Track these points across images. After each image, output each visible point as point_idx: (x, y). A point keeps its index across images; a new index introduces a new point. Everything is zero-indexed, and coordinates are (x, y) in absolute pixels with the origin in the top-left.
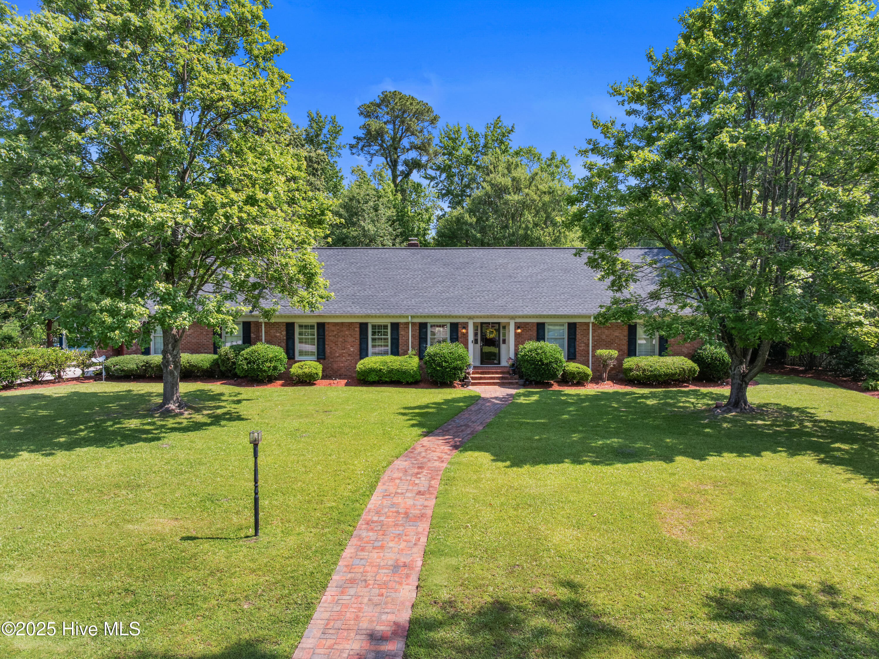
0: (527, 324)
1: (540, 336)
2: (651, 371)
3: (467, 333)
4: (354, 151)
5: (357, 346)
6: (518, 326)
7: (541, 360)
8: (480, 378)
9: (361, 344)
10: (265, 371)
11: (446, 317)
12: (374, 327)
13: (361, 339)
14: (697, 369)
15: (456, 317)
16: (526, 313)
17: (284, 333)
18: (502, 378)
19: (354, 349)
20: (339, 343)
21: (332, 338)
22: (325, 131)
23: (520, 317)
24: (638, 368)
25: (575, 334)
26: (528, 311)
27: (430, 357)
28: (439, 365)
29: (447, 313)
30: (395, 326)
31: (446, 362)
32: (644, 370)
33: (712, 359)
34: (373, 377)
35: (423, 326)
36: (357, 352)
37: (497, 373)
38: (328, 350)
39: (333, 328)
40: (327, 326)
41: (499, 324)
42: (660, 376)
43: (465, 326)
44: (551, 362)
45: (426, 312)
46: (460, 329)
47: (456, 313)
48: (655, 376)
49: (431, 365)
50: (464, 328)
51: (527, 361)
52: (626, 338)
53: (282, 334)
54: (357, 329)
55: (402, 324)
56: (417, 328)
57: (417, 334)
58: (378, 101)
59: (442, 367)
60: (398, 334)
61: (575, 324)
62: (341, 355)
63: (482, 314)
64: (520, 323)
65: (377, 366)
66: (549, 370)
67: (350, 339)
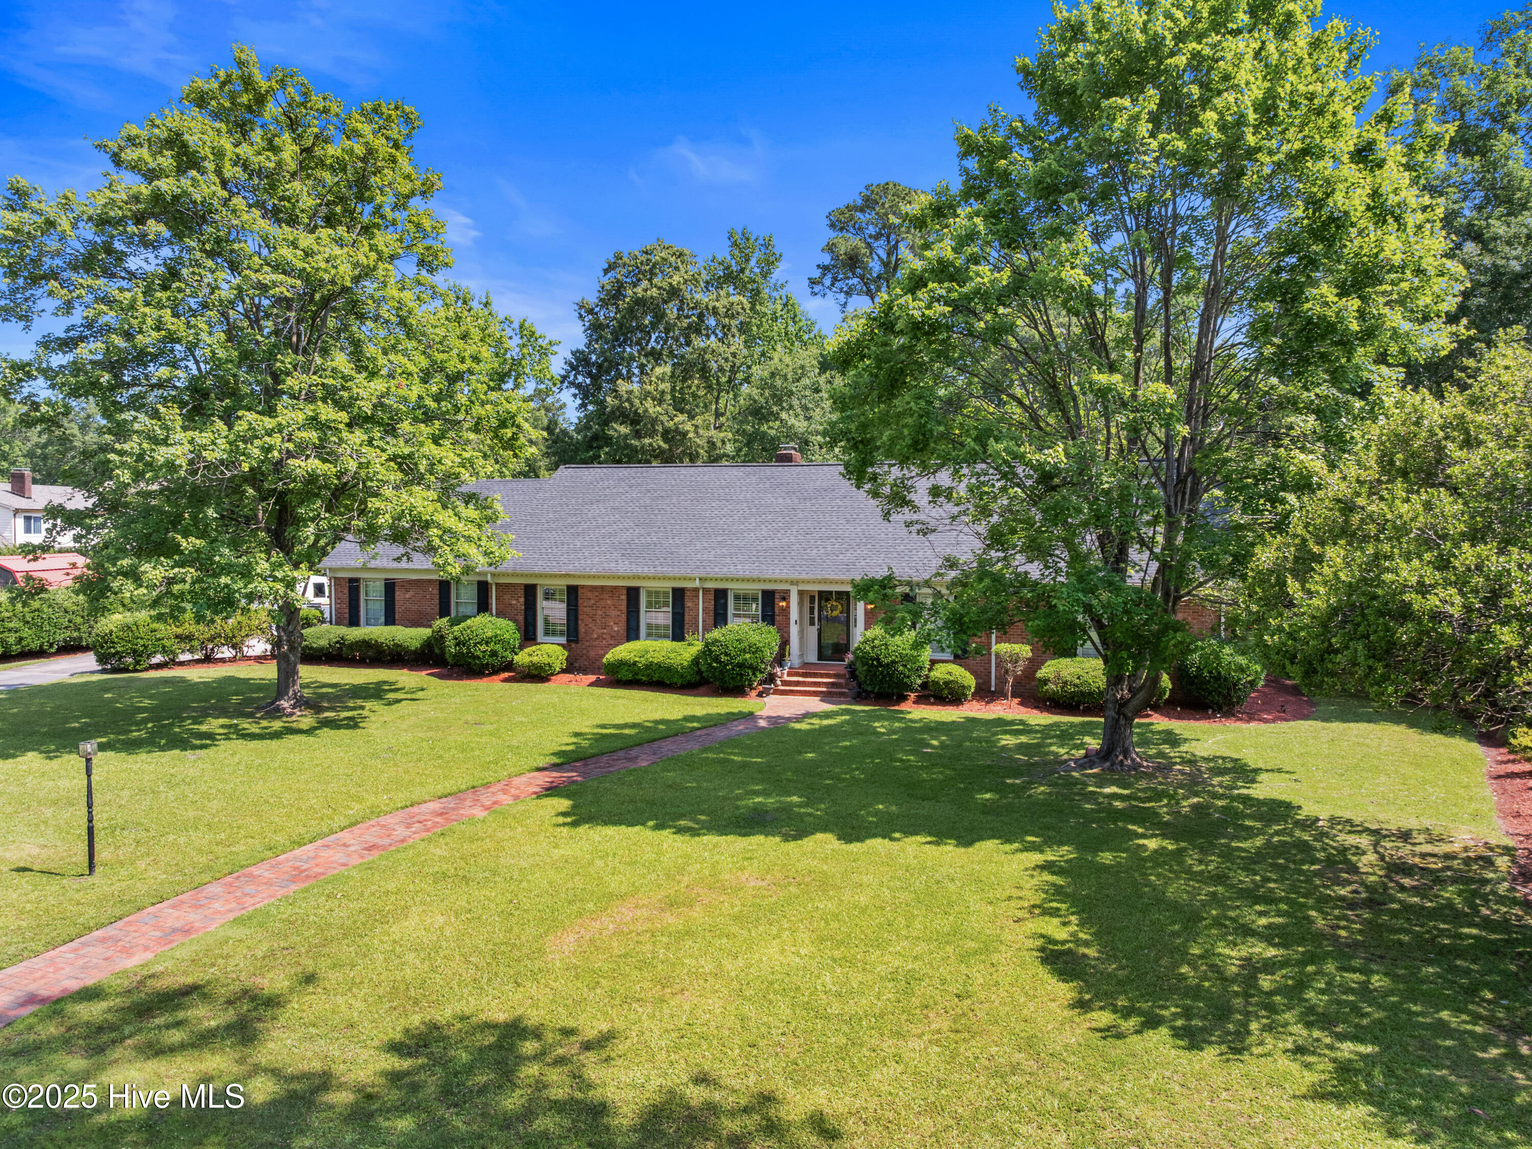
2: (1075, 685)
3: (788, 607)
4: (817, 288)
5: (623, 624)
7: (878, 659)
8: (798, 683)
9: (628, 621)
10: (478, 657)
11: (755, 580)
12: (649, 593)
13: (628, 613)
14: (1167, 685)
15: (771, 581)
17: (522, 600)
18: (832, 685)
19: (618, 628)
20: (598, 618)
21: (588, 610)
22: (753, 262)
24: (1059, 679)
28: (717, 659)
29: (755, 574)
30: (679, 594)
31: (726, 654)
32: (1065, 683)
34: (625, 675)
35: (720, 595)
36: (623, 632)
38: (582, 629)
39: (590, 595)
40: (580, 591)
41: (847, 594)
42: (1091, 694)
43: (785, 596)
44: (893, 662)
45: (725, 571)
46: (777, 601)
47: (771, 575)
48: (1082, 694)
50: (784, 599)
53: (519, 602)
54: (624, 597)
55: (689, 590)
56: (711, 597)
57: (712, 607)
58: (859, 202)
60: (683, 606)
62: (600, 637)
63: (811, 576)
66: (891, 676)
67: (614, 613)
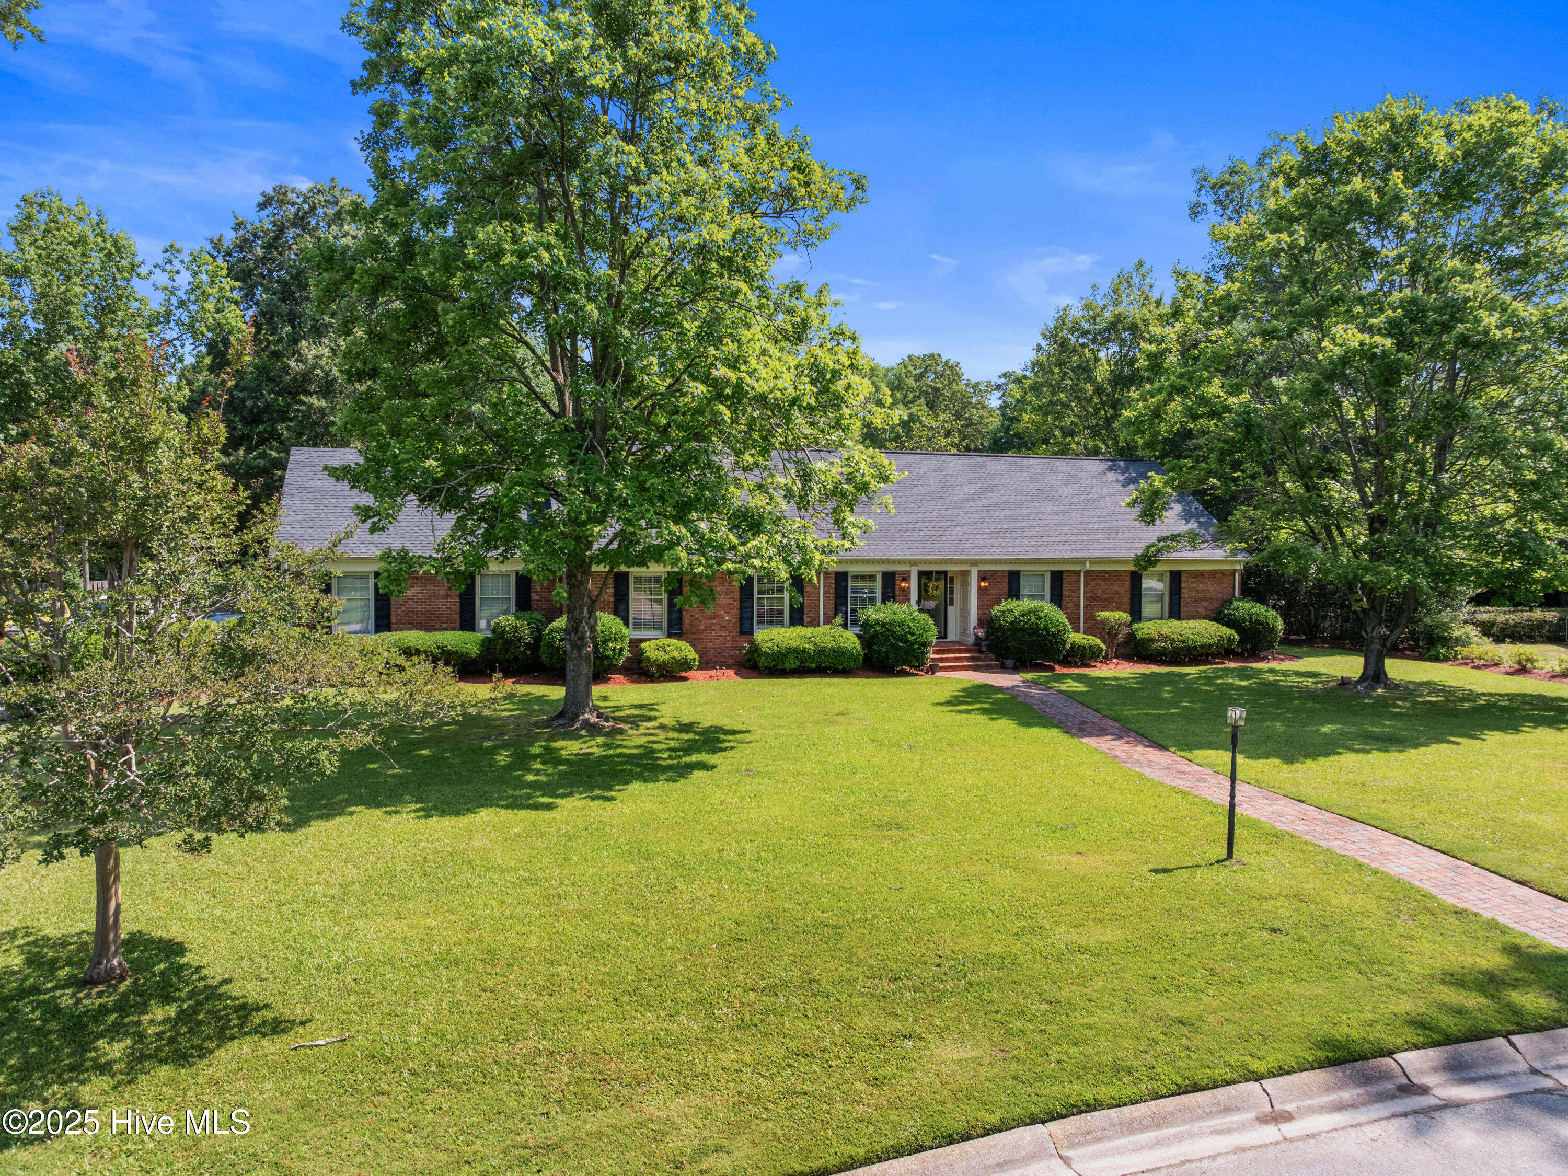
0: (996, 572)
1: (1014, 593)
2: (1183, 642)
3: (908, 587)
5: (735, 613)
6: (983, 577)
9: (741, 609)
11: (873, 562)
13: (742, 600)
14: (1236, 636)
15: (894, 562)
16: (995, 556)
17: (611, 591)
19: (730, 617)
23: (986, 562)
24: (1165, 639)
25: (1061, 589)
26: (995, 554)
27: (883, 626)
29: (879, 556)
31: (913, 634)
32: (1173, 641)
33: (1251, 621)
34: (791, 664)
35: (841, 578)
36: (735, 621)
37: (960, 651)
38: (687, 620)
41: (945, 573)
43: (906, 577)
45: (849, 554)
46: (897, 582)
47: (894, 556)
49: (887, 640)
50: (904, 580)
51: (1023, 630)
52: (1128, 594)
53: (607, 593)
56: (832, 580)
57: (832, 591)
59: (907, 641)
60: (802, 592)
61: (1060, 574)
62: (709, 628)
63: (933, 557)
64: (985, 572)
65: (796, 643)
67: (724, 601)
